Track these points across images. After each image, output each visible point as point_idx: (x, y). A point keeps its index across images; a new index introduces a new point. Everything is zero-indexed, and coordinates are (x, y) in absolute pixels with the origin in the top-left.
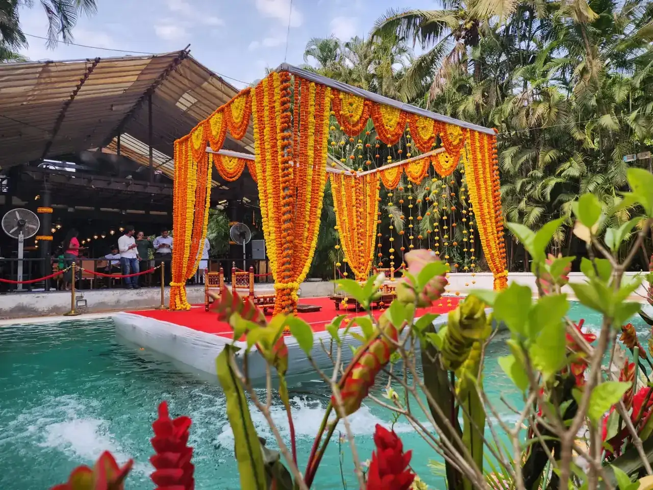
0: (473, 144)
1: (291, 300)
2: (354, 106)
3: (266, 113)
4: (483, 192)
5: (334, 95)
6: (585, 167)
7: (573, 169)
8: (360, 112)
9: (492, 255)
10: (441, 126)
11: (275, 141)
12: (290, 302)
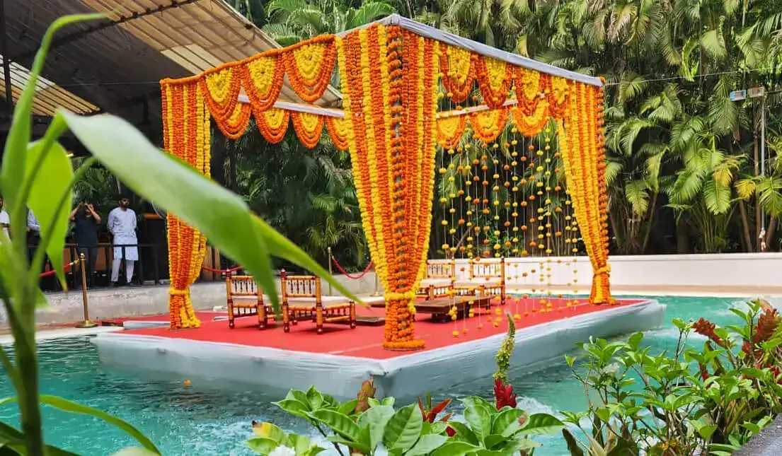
0: (579, 101)
1: (408, 312)
2: (461, 62)
3: (365, 75)
4: (587, 164)
5: (442, 50)
6: (680, 106)
7: (664, 108)
8: (466, 72)
9: (595, 245)
10: (547, 80)
11: (380, 115)
12: (408, 315)
